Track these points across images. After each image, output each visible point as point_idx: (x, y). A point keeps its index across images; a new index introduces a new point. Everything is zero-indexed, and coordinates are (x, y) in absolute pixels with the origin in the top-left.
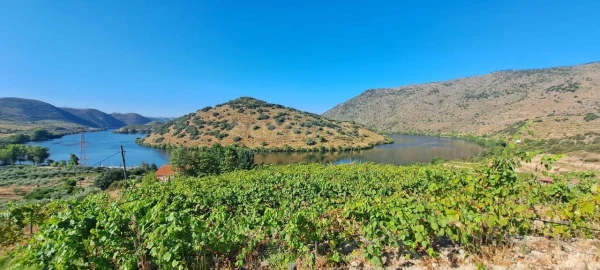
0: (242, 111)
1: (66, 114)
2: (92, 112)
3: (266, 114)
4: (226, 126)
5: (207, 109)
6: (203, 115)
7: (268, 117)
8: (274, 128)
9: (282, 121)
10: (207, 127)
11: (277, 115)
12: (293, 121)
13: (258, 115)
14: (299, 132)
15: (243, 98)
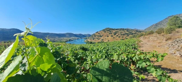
0: (105, 32)
1: (76, 35)
2: (80, 34)
3: (111, 32)
4: (101, 36)
5: (97, 32)
6: (96, 34)
7: (112, 33)
8: (113, 36)
9: (116, 34)
10: (96, 37)
11: (115, 32)
12: (119, 34)
13: (109, 33)
14: (120, 37)
15: (106, 28)
